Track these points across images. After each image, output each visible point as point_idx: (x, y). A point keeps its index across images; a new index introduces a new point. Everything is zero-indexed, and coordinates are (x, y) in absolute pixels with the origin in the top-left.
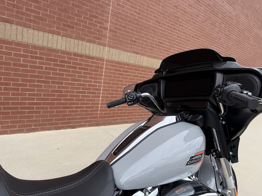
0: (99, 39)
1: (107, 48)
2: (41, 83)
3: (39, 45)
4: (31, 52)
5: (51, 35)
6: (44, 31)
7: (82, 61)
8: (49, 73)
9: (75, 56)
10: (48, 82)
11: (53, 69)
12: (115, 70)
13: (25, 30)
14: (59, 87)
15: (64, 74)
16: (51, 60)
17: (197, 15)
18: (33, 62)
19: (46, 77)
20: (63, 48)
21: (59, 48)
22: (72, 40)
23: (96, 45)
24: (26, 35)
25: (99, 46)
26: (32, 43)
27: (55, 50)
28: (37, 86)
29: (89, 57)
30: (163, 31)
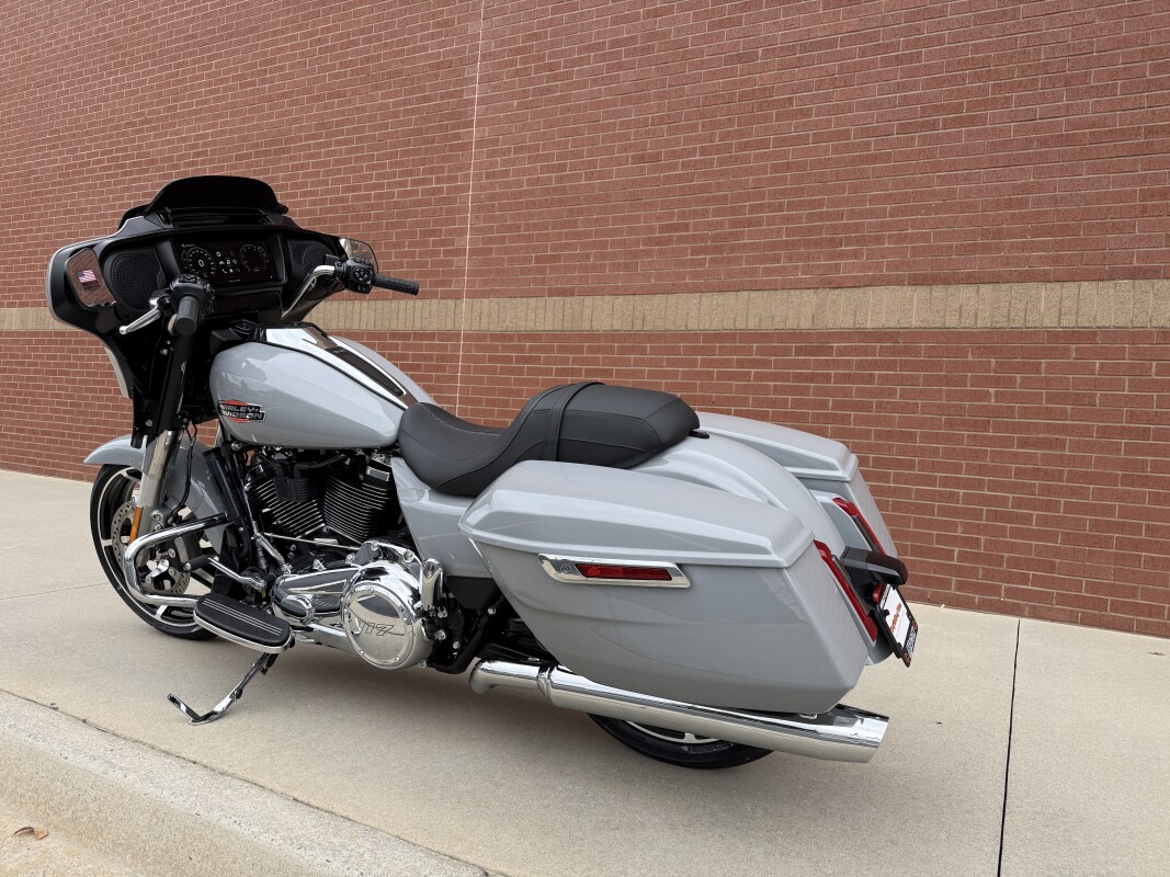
0: (443, 283)
1: (464, 303)
5: (350, 305)
7: (406, 347)
9: (393, 339)
22: (387, 303)
23: (436, 301)
25: (444, 301)
27: (356, 334)
29: (422, 334)
30: (679, 178)
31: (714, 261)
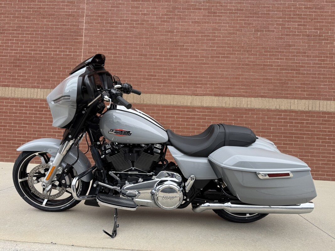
3: (25, 97)
4: (20, 103)
5: (32, 90)
6: (28, 87)
8: (32, 117)
10: (31, 124)
11: (34, 114)
13: (17, 89)
14: (39, 128)
15: (42, 117)
16: (33, 107)
18: (21, 110)
19: (29, 120)
20: (42, 97)
21: (38, 97)
24: (17, 92)
26: (20, 97)
27: (36, 99)
28: (23, 127)
30: (153, 62)
31: (164, 86)
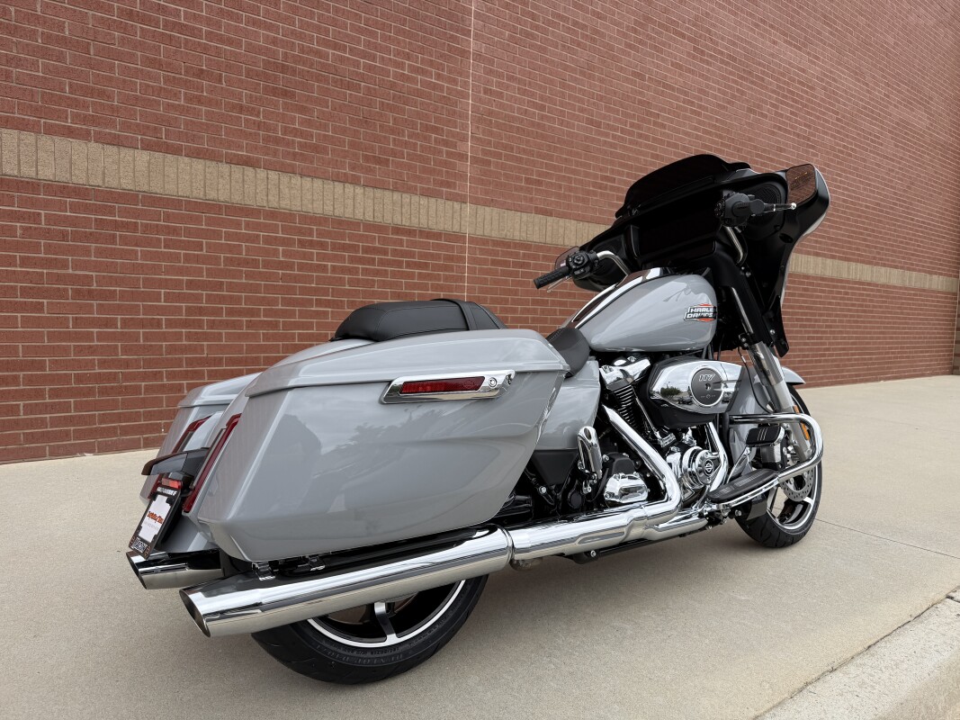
0: (448, 185)
1: (468, 208)
2: (326, 307)
3: (316, 211)
4: (300, 231)
5: (339, 186)
6: (325, 177)
7: (413, 244)
8: (341, 281)
9: (397, 234)
10: (341, 304)
11: (350, 271)
12: (494, 262)
13: (285, 178)
15: (374, 281)
16: (344, 248)
17: (701, 91)
18: (305, 256)
19: (335, 292)
20: (369, 217)
21: (359, 216)
22: (387, 193)
23: (443, 201)
24: (287, 190)
25: (449, 202)
26: (299, 209)
27: (351, 222)
28: (317, 314)
29: (428, 233)
30: (611, 145)
